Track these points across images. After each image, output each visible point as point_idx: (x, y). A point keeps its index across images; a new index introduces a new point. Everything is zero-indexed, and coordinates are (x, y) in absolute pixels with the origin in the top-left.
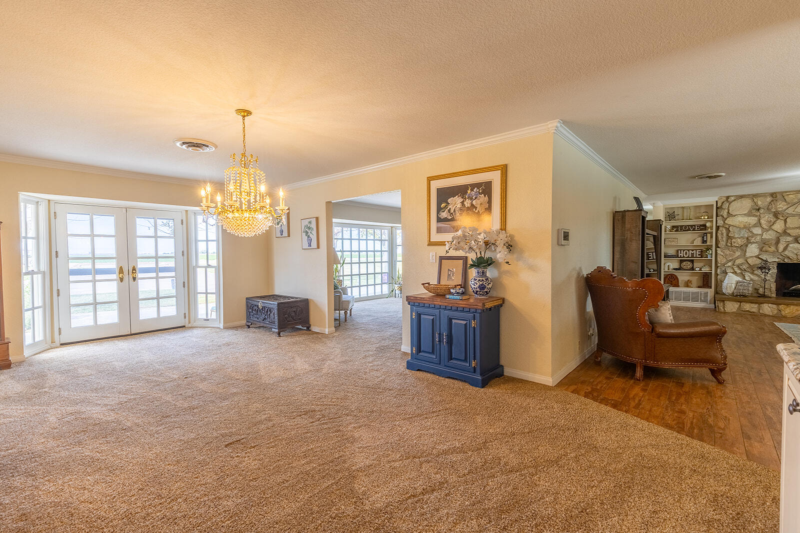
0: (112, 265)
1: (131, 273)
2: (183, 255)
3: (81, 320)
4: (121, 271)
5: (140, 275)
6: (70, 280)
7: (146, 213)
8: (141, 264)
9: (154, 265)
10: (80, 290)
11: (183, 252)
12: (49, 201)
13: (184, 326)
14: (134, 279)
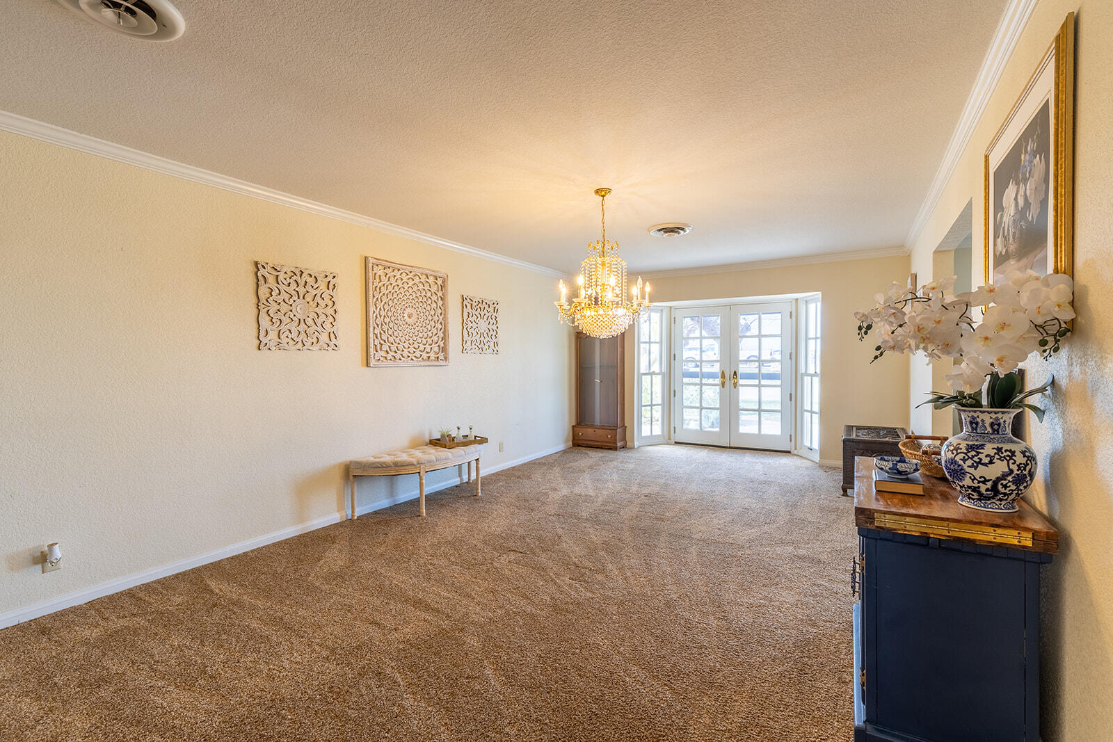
0: (716, 368)
1: (732, 378)
2: (791, 358)
3: (691, 422)
4: (723, 376)
5: (741, 382)
6: (684, 382)
7: (749, 309)
8: (743, 368)
9: (756, 371)
10: (690, 393)
11: (791, 354)
12: (671, 307)
13: (789, 452)
14: (735, 385)
